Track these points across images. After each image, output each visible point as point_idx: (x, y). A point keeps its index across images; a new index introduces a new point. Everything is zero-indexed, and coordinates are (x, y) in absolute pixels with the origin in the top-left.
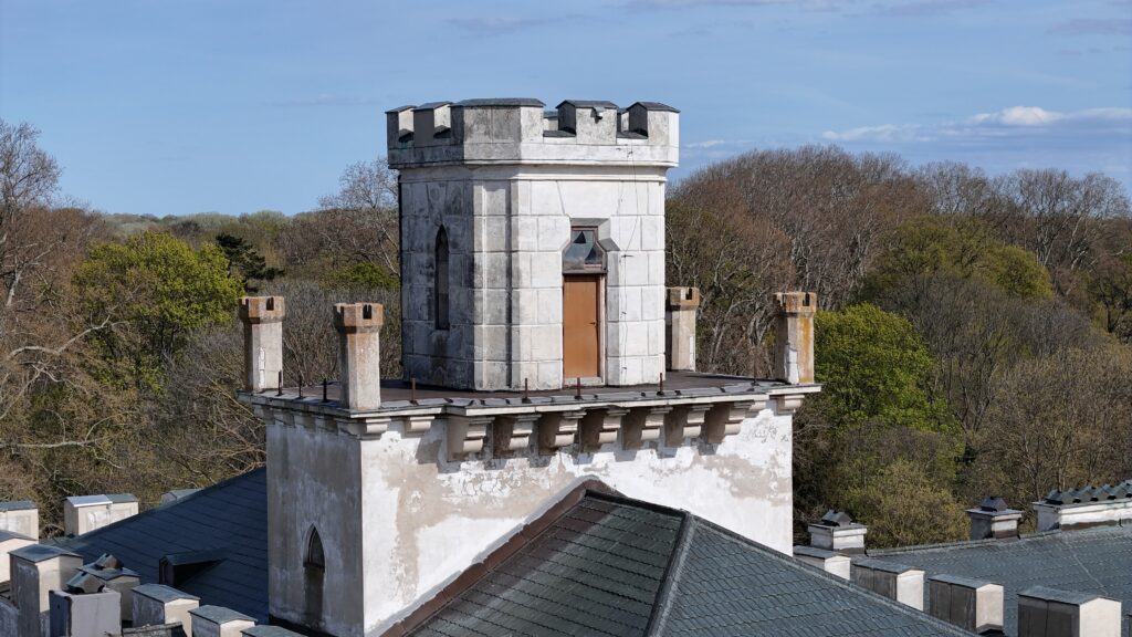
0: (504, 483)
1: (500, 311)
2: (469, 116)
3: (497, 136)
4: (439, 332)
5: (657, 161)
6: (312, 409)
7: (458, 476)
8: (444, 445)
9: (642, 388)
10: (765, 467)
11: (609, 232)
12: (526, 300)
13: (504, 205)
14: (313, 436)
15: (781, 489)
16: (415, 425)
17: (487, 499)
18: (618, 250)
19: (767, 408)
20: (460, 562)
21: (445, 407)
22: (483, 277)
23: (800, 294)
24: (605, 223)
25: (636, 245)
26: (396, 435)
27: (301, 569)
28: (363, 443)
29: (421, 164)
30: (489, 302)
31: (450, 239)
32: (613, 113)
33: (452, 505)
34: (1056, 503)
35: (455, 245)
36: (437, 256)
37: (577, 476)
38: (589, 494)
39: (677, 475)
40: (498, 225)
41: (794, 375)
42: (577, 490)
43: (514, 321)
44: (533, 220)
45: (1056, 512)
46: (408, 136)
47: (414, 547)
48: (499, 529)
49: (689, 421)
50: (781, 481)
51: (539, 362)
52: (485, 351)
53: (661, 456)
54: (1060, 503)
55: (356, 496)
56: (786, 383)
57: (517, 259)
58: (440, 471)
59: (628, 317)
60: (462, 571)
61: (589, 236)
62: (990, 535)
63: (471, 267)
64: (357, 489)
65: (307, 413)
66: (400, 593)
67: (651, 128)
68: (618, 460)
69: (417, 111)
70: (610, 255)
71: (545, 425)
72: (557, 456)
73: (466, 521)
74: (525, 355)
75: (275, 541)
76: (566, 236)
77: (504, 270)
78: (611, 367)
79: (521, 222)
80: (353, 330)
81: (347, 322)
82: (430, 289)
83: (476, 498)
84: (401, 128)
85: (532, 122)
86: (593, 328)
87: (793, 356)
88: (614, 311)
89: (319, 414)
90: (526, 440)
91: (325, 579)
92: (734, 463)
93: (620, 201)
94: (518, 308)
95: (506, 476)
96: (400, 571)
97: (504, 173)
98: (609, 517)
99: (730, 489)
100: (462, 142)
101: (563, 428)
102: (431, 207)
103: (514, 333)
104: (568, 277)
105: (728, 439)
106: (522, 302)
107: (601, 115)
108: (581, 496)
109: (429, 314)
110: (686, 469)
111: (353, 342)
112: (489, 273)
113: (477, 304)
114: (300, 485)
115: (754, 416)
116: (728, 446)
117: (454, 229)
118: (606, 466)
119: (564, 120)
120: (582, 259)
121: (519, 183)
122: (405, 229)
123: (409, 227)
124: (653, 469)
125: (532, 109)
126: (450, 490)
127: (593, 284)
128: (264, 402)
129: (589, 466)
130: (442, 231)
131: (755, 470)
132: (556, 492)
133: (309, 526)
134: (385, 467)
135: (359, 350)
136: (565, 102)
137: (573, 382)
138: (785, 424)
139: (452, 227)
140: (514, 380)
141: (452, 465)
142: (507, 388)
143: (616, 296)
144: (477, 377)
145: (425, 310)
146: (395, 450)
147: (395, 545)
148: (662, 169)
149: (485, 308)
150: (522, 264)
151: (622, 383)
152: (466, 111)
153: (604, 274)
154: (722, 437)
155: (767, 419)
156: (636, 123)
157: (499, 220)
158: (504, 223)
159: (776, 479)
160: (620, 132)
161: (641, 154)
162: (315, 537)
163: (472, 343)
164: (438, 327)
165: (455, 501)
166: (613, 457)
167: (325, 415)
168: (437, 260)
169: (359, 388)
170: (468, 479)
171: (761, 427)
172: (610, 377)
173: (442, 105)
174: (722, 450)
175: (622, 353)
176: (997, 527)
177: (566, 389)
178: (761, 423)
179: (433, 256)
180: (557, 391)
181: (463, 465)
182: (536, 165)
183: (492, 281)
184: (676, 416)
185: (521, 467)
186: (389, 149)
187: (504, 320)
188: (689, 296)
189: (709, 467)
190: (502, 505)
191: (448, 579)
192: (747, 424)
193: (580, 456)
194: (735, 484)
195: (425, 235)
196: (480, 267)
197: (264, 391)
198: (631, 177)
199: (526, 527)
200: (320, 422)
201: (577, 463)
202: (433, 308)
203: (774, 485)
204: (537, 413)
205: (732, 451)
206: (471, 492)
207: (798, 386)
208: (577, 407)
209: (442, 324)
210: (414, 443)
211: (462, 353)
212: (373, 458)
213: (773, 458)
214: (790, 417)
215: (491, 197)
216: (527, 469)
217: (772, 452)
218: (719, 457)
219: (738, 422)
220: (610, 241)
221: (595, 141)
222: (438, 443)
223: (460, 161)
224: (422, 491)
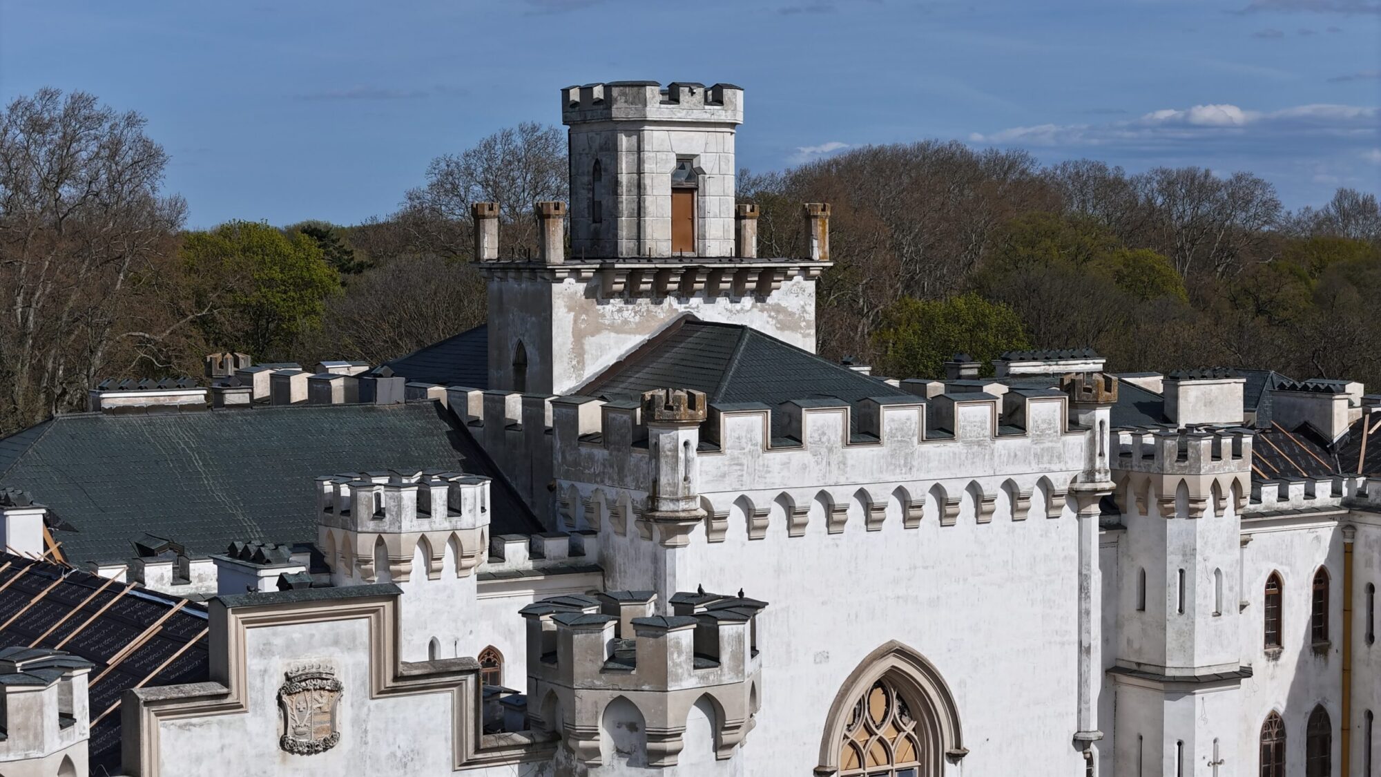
0: (636, 313)
1: (633, 209)
2: (615, 92)
3: (632, 104)
4: (594, 225)
5: (729, 120)
6: (521, 266)
7: (608, 307)
8: (600, 288)
9: (720, 259)
10: (797, 312)
11: (699, 163)
12: (649, 201)
13: (636, 145)
14: (519, 285)
15: (808, 327)
16: (584, 275)
17: (626, 322)
18: (705, 174)
19: (798, 275)
20: (609, 359)
21: (601, 264)
22: (624, 189)
23: (820, 205)
24: (698, 157)
25: (716, 171)
26: (572, 280)
27: (511, 367)
28: (553, 284)
29: (584, 122)
30: (627, 204)
31: (603, 167)
32: (701, 90)
33: (605, 324)
34: (1007, 360)
35: (606, 170)
36: (594, 178)
37: (680, 311)
38: (687, 322)
39: (741, 314)
40: (632, 157)
41: (816, 254)
42: (680, 320)
43: (642, 215)
44: (653, 154)
45: (1007, 365)
46: (575, 104)
47: (582, 348)
48: (634, 341)
49: (749, 279)
50: (808, 322)
51: (657, 240)
52: (624, 233)
53: (732, 302)
54: (1009, 360)
55: (549, 317)
56: (811, 260)
57: (644, 178)
58: (598, 304)
59: (711, 215)
60: (611, 364)
61: (687, 165)
62: (960, 377)
63: (616, 183)
64: (549, 313)
65: (518, 269)
66: (574, 376)
67: (725, 99)
68: (705, 302)
69: (581, 89)
70: (700, 177)
71: (661, 276)
72: (668, 298)
73: (613, 335)
74: (648, 236)
75: (493, 353)
76: (673, 164)
77: (636, 184)
78: (701, 245)
79: (646, 155)
80: (549, 216)
81: (545, 212)
82: (589, 198)
83: (619, 321)
84: (571, 99)
85: (653, 94)
86: (690, 222)
87: (815, 243)
88: (702, 212)
89: (526, 269)
90: (650, 286)
91: (528, 371)
92: (778, 309)
93: (706, 144)
94: (645, 208)
95: (637, 309)
96: (574, 362)
97: (636, 126)
98: (699, 333)
99: (775, 325)
100: (611, 107)
101: (672, 279)
102: (590, 148)
103: (642, 223)
104: (674, 190)
105: (774, 293)
106: (647, 204)
107: (695, 91)
108: (682, 324)
109: (589, 213)
110: (748, 311)
111: (548, 224)
112: (627, 187)
113: (620, 206)
114: (511, 315)
115: (791, 280)
116: (774, 298)
117: (605, 160)
118: (698, 307)
119: (672, 95)
120: (683, 179)
121: (645, 132)
122: (573, 162)
123: (576, 161)
124: (726, 309)
125: (653, 87)
126: (603, 316)
127: (690, 195)
128: (488, 266)
129: (687, 305)
130: (597, 162)
131: (792, 314)
132: (667, 320)
133: (516, 339)
134: (566, 300)
135: (552, 229)
136: (673, 83)
137: (678, 254)
138: (811, 286)
139: (604, 159)
140: (642, 251)
141: (605, 300)
142: (637, 256)
143: (704, 202)
144: (619, 249)
145: (586, 210)
146: (572, 290)
147: (572, 346)
148: (733, 125)
149: (624, 208)
150: (647, 181)
151: (707, 255)
152: (613, 88)
153: (697, 189)
154: (771, 291)
155: (799, 282)
156: (716, 96)
157: (633, 154)
158: (636, 156)
159: (804, 320)
160: (706, 102)
161: (720, 116)
162: (521, 346)
163: (616, 229)
164: (594, 222)
165: (607, 322)
166: (702, 301)
167: (529, 269)
168: (594, 181)
169: (552, 250)
170: (614, 309)
171: (795, 287)
172: (700, 252)
173: (598, 84)
174: (769, 300)
175: (707, 237)
176: (964, 372)
177: (673, 257)
178: (795, 285)
179: (591, 178)
180: (668, 258)
181: (612, 301)
182: (655, 121)
183: (629, 191)
184: (741, 275)
185: (646, 304)
186: (563, 112)
187: (636, 215)
188: (752, 210)
189: (762, 310)
190: (634, 326)
191: (602, 370)
192: (785, 285)
193: (682, 299)
194: (779, 322)
195: (587, 165)
196: (621, 183)
197: (487, 260)
198: (713, 129)
199: (649, 340)
200: (526, 274)
201: (680, 303)
202: (591, 210)
203: (803, 324)
204: (656, 268)
205: (776, 301)
206: (616, 317)
207: (818, 262)
208: (680, 266)
209: (597, 220)
210: (582, 286)
211: (610, 236)
212: (559, 294)
213: (803, 307)
214: (814, 282)
215: (628, 141)
216: (650, 305)
217: (802, 303)
218: (769, 305)
219: (780, 281)
220: (700, 168)
221: (691, 107)
222: (597, 286)
223: (609, 119)
224: (587, 315)
